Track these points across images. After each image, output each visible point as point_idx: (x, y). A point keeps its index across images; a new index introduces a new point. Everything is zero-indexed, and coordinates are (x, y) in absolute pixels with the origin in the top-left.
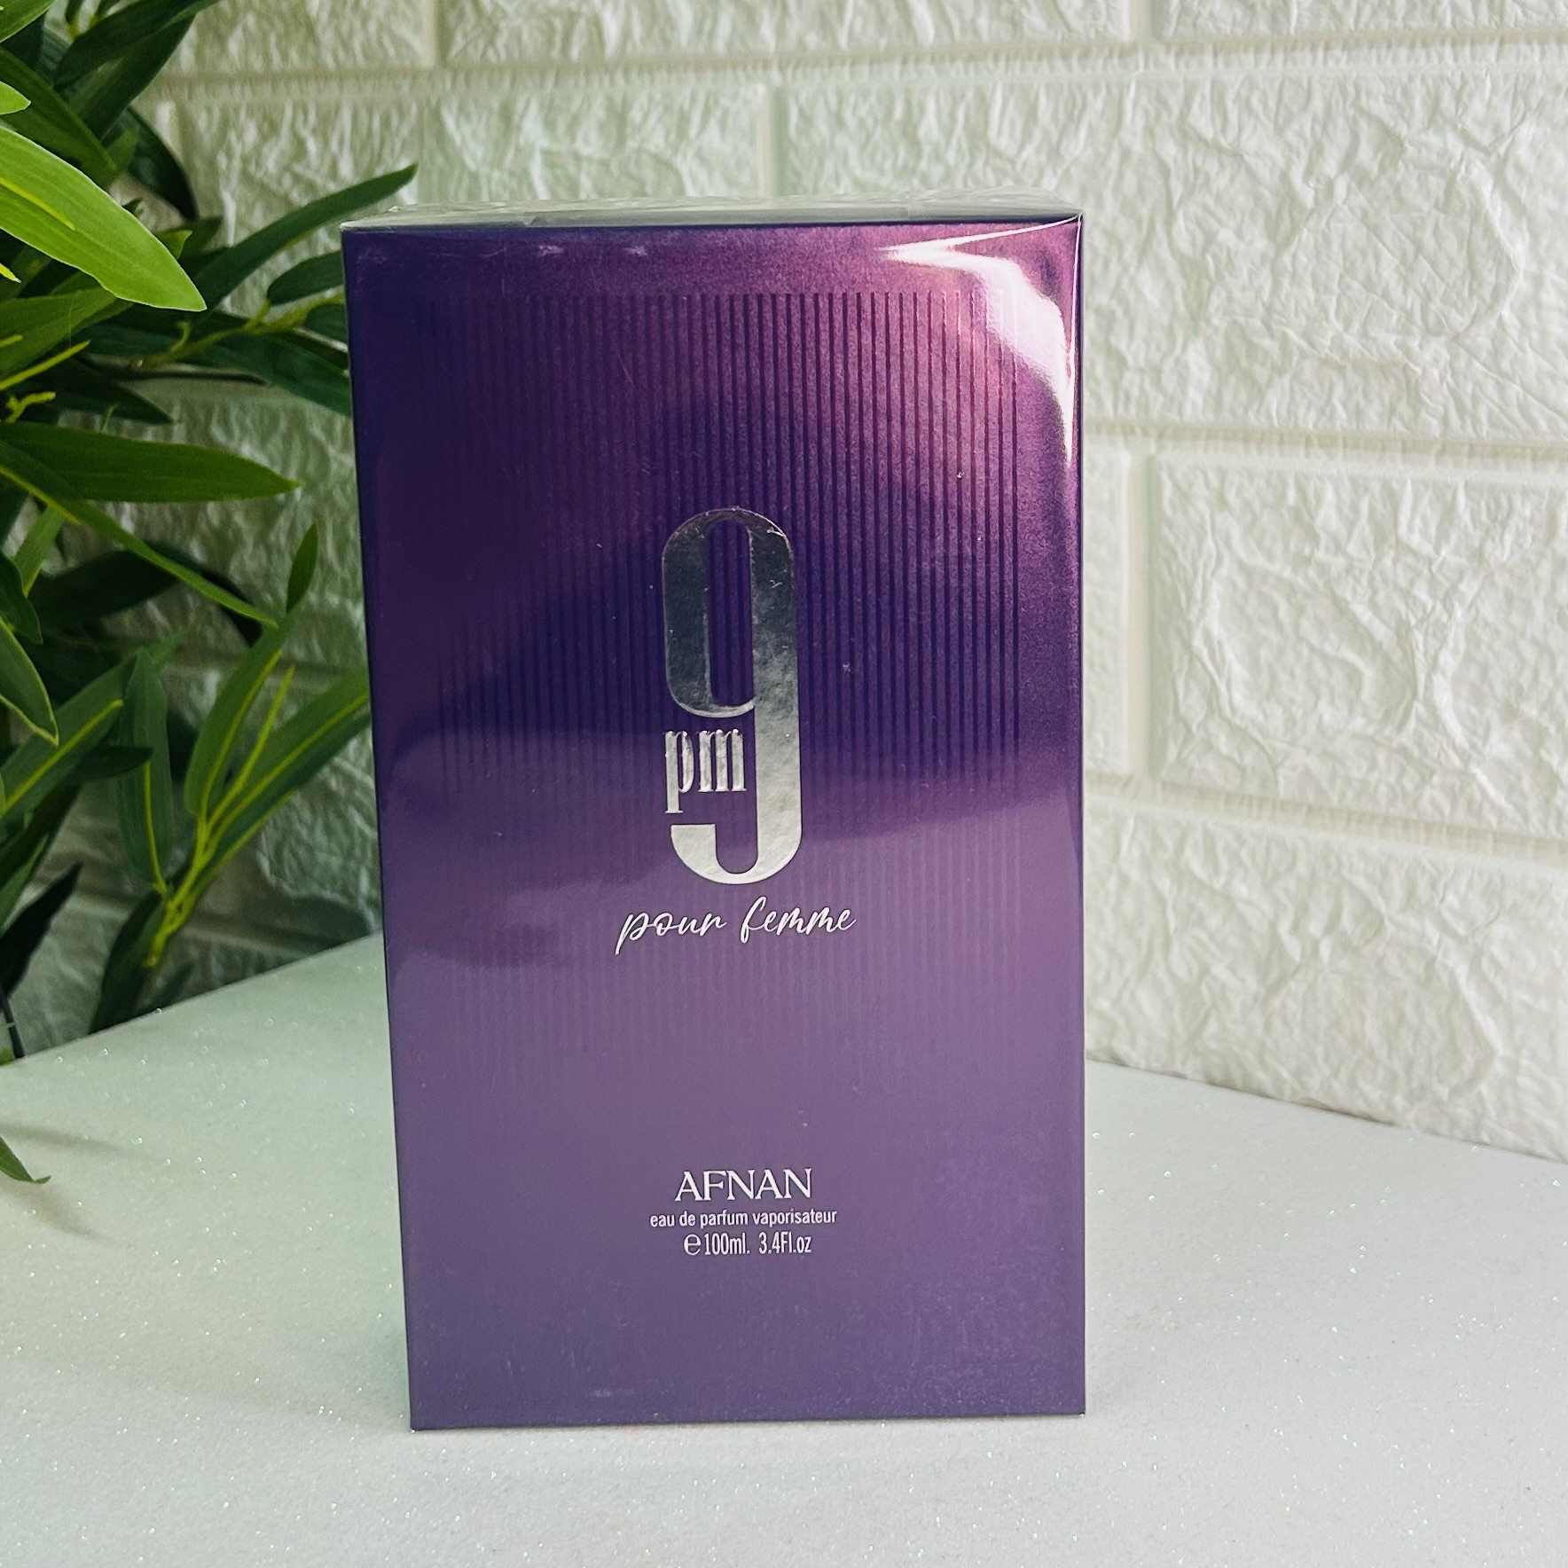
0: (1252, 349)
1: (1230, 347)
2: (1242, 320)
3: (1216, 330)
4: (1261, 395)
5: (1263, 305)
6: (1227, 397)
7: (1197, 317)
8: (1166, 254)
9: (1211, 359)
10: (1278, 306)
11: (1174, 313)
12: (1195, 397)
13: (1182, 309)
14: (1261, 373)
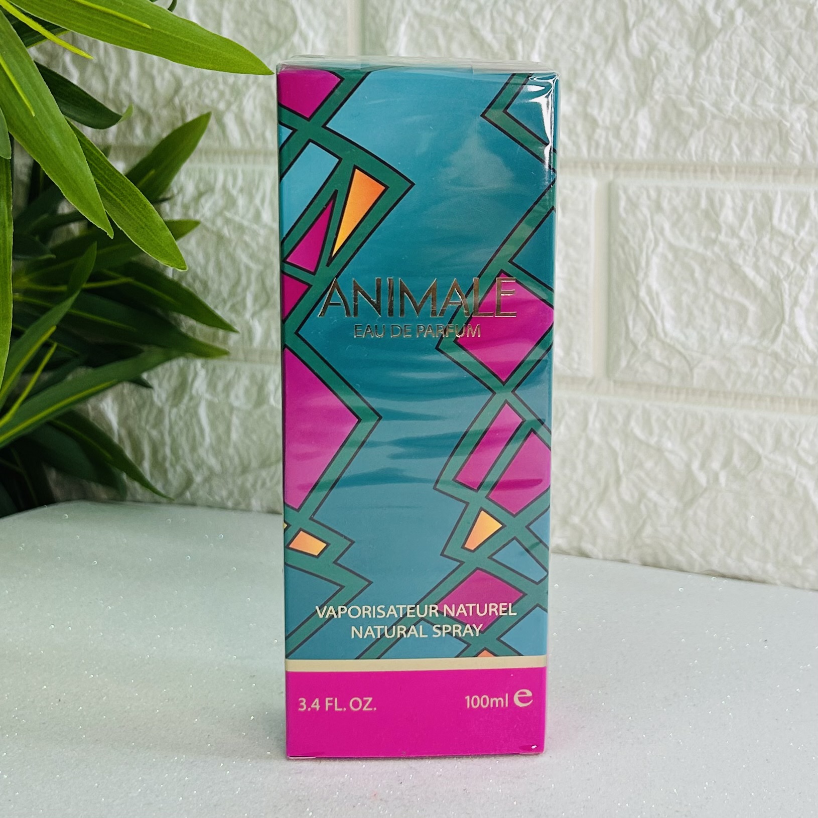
0: (680, 114)
1: (665, 114)
2: (673, 96)
3: (657, 102)
4: (685, 141)
5: (688, 86)
6: (663, 143)
7: (644, 94)
8: (624, 57)
9: (652, 120)
10: (698, 87)
11: (629, 93)
12: (642, 144)
13: (634, 89)
14: (686, 128)
